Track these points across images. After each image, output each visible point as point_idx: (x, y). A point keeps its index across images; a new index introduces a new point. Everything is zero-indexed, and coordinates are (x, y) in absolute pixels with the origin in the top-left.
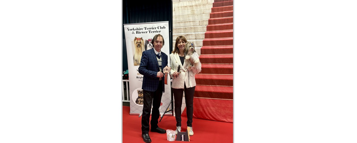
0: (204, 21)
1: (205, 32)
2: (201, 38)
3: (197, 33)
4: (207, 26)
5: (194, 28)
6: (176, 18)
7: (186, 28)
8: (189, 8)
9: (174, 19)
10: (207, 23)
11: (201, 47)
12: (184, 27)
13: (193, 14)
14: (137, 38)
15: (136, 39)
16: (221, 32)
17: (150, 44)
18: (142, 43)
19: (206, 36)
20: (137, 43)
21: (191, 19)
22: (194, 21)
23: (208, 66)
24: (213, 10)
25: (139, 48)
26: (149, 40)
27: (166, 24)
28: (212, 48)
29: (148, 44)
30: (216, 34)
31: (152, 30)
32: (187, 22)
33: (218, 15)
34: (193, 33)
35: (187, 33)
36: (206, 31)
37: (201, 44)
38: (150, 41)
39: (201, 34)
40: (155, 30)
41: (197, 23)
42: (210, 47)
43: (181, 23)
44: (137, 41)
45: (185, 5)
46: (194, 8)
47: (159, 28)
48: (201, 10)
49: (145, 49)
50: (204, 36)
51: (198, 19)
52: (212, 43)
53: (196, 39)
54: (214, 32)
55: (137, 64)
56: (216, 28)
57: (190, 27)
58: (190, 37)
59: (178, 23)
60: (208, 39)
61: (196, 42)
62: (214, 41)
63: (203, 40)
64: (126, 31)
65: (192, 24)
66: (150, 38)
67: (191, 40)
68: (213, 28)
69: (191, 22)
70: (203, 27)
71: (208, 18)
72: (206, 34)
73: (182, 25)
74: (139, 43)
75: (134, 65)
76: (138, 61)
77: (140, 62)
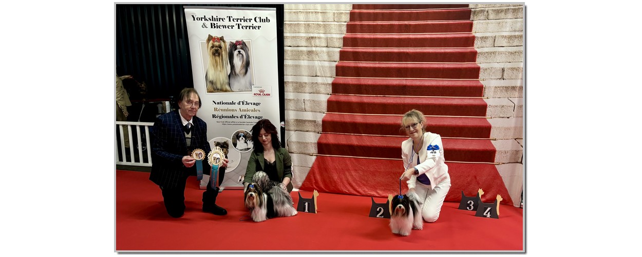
0: (342, 13)
1: (343, 35)
2: (337, 46)
3: (329, 36)
4: (347, 25)
5: (325, 25)
7: (308, 25)
9: (287, 6)
10: (346, 18)
11: (337, 63)
12: (306, 23)
14: (212, 36)
15: (210, 38)
16: (372, 37)
17: (239, 52)
18: (223, 49)
19: (346, 41)
20: (212, 47)
22: (325, 12)
23: (348, 98)
25: (217, 58)
26: (237, 42)
27: (271, 13)
28: (356, 65)
29: (235, 50)
30: (363, 39)
31: (244, 24)
32: (312, 12)
33: (368, 6)
34: (322, 35)
35: (312, 35)
36: (345, 32)
37: (337, 57)
38: (239, 45)
39: (337, 39)
40: (249, 24)
41: (330, 16)
42: (352, 64)
43: (299, 14)
44: (213, 44)
47: (258, 20)
49: (229, 60)
50: (342, 42)
52: (356, 56)
53: (327, 47)
54: (359, 35)
55: (213, 90)
56: (363, 29)
57: (317, 23)
58: (317, 42)
59: (294, 14)
60: (349, 49)
61: (328, 53)
62: (359, 52)
63: (339, 49)
64: (189, 20)
65: (320, 17)
66: (240, 39)
67: (318, 49)
68: (358, 28)
69: (319, 13)
70: (340, 26)
71: (349, 8)
72: (345, 39)
73: (302, 17)
74: (216, 48)
75: (208, 92)
76: (216, 84)
77: (219, 86)
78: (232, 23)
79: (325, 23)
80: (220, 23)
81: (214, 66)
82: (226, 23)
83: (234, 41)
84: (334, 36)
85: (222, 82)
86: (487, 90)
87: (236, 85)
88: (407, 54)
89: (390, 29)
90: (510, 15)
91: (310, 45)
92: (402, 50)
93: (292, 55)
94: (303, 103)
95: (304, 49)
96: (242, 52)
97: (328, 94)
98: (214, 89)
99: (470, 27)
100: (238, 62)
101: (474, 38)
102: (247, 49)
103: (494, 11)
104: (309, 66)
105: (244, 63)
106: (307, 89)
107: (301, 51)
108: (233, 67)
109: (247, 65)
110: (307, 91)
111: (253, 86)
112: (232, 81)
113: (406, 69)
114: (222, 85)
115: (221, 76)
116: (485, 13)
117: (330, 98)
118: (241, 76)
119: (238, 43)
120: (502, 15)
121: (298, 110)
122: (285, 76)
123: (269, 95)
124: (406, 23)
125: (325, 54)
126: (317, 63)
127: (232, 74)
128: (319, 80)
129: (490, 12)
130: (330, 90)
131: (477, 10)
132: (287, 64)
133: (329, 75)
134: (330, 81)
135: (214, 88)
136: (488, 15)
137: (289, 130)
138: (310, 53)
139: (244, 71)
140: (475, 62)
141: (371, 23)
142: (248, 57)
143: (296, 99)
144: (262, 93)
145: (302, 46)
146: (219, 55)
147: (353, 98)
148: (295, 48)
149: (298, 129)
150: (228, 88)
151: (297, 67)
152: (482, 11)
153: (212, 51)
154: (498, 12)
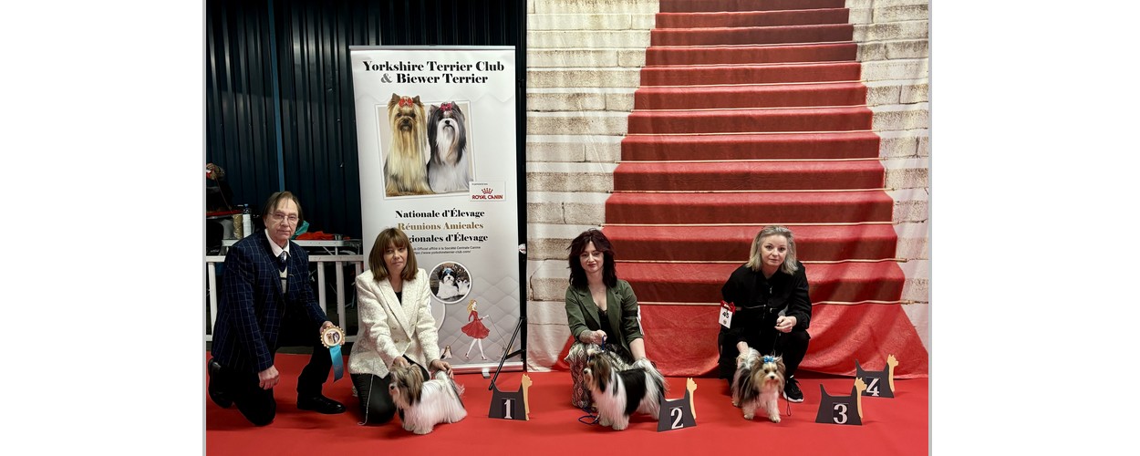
0: (632, 52)
1: (633, 91)
2: (624, 108)
3: (609, 91)
4: (642, 72)
5: (601, 72)
6: (541, 37)
7: (571, 73)
9: (531, 41)
10: (642, 60)
11: (624, 137)
12: (566, 69)
13: (598, 28)
14: (398, 97)
15: (396, 100)
16: (687, 91)
17: (447, 122)
18: (417, 118)
19: (639, 100)
20: (399, 115)
21: (590, 43)
22: (601, 52)
23: (645, 198)
24: (660, 20)
25: (407, 134)
26: (444, 105)
27: (506, 54)
28: (657, 140)
29: (440, 119)
30: (670, 96)
31: (456, 73)
32: (578, 52)
33: (678, 39)
34: (596, 91)
35: (578, 91)
36: (638, 84)
37: (624, 127)
38: (447, 110)
39: (623, 96)
40: (465, 74)
41: (611, 58)
42: (650, 138)
43: (555, 55)
44: (399, 110)
47: (482, 66)
48: (622, 19)
49: (429, 137)
50: (632, 100)
51: (612, 44)
52: (658, 125)
53: (605, 110)
54: (663, 89)
55: (396, 191)
56: (669, 78)
57: (587, 69)
58: (588, 102)
59: (544, 55)
60: (646, 113)
61: (607, 120)
62: (663, 118)
63: (628, 114)
64: (358, 71)
65: (592, 59)
66: (448, 100)
67: (589, 114)
68: (662, 77)
69: (591, 54)
70: (629, 74)
71: (644, 43)
72: (637, 96)
73: (559, 60)
74: (406, 117)
75: (387, 195)
76: (402, 180)
77: (408, 184)
78: (436, 73)
79: (601, 69)
80: (413, 74)
81: (400, 149)
82: (426, 72)
83: (439, 105)
84: (618, 91)
85: (414, 176)
86: (890, 176)
87: (441, 180)
88: (750, 118)
89: (719, 77)
91: (574, 108)
92: (740, 113)
93: (541, 126)
94: (562, 210)
95: (564, 115)
96: (453, 122)
97: (607, 192)
98: (400, 190)
99: (856, 72)
100: (444, 140)
101: (864, 90)
102: (462, 118)
103: (898, 44)
104: (571, 146)
105: (456, 141)
106: (569, 184)
107: (558, 119)
108: (435, 149)
109: (461, 145)
110: (569, 188)
111: (470, 183)
112: (433, 174)
113: (750, 144)
114: (413, 182)
115: (413, 166)
116: (882, 49)
117: (610, 198)
118: (450, 166)
119: (446, 107)
120: (910, 52)
121: (551, 223)
122: (527, 164)
123: (501, 197)
124: (746, 66)
125: (602, 123)
126: (587, 139)
127: (434, 162)
128: (592, 168)
129: (890, 47)
130: (610, 185)
131: (867, 44)
132: (532, 141)
133: (608, 158)
134: (611, 168)
135: (398, 187)
136: (887, 52)
137: (535, 259)
138: (573, 121)
139: (455, 156)
140: (870, 129)
141: (684, 68)
142: (463, 131)
143: (547, 202)
144: (487, 194)
145: (560, 111)
146: (410, 130)
147: (653, 197)
148: (547, 114)
149: (551, 256)
150: (425, 187)
151: (551, 147)
152: (876, 45)
153: (397, 122)
154: (904, 46)
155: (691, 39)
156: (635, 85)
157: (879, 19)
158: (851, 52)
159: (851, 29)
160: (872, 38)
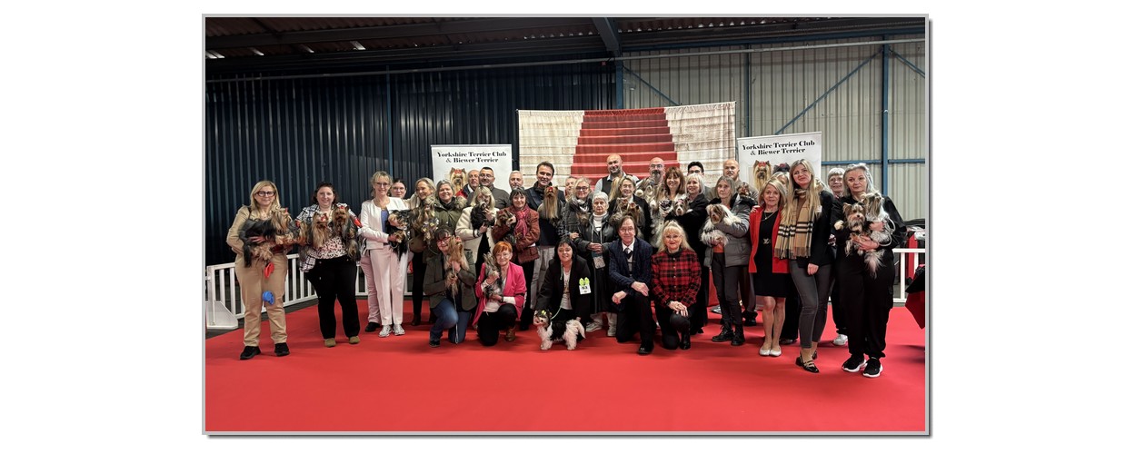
0: (569, 148)
1: (570, 166)
4: (574, 157)
6: (524, 140)
8: (545, 127)
9: (521, 142)
10: (574, 151)
12: (538, 156)
13: (552, 136)
14: (454, 169)
16: (596, 166)
18: (464, 180)
20: (455, 178)
21: (549, 144)
22: (555, 148)
24: (582, 133)
25: (458, 187)
27: (507, 148)
30: (588, 168)
31: (483, 158)
32: (543, 147)
33: (590, 141)
39: (566, 168)
40: (487, 158)
41: (559, 150)
43: (532, 149)
44: (455, 175)
45: (540, 122)
46: (555, 127)
47: (496, 154)
48: (564, 132)
51: (559, 144)
54: (584, 165)
56: (587, 160)
59: (528, 149)
64: (435, 157)
65: (550, 151)
68: (584, 159)
69: (550, 148)
70: (568, 158)
71: (575, 143)
72: (572, 168)
73: (534, 151)
74: (459, 179)
78: (473, 157)
79: (554, 156)
80: (461, 158)
82: (468, 157)
84: (563, 166)
90: (705, 147)
99: (675, 156)
103: (693, 144)
116: (686, 146)
120: (699, 147)
129: (689, 144)
131: (679, 143)
136: (689, 147)
141: (594, 155)
146: (461, 186)
152: (683, 144)
153: (454, 181)
154: (696, 145)
155: (597, 141)
156: (571, 163)
157: (685, 132)
158: (672, 147)
159: (671, 136)
160: (682, 141)
